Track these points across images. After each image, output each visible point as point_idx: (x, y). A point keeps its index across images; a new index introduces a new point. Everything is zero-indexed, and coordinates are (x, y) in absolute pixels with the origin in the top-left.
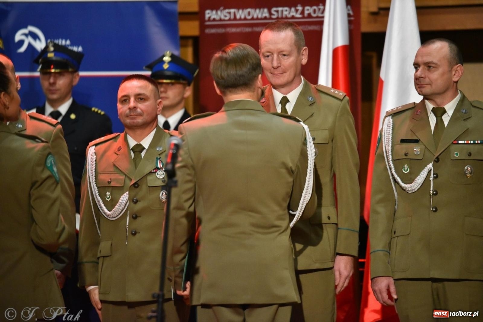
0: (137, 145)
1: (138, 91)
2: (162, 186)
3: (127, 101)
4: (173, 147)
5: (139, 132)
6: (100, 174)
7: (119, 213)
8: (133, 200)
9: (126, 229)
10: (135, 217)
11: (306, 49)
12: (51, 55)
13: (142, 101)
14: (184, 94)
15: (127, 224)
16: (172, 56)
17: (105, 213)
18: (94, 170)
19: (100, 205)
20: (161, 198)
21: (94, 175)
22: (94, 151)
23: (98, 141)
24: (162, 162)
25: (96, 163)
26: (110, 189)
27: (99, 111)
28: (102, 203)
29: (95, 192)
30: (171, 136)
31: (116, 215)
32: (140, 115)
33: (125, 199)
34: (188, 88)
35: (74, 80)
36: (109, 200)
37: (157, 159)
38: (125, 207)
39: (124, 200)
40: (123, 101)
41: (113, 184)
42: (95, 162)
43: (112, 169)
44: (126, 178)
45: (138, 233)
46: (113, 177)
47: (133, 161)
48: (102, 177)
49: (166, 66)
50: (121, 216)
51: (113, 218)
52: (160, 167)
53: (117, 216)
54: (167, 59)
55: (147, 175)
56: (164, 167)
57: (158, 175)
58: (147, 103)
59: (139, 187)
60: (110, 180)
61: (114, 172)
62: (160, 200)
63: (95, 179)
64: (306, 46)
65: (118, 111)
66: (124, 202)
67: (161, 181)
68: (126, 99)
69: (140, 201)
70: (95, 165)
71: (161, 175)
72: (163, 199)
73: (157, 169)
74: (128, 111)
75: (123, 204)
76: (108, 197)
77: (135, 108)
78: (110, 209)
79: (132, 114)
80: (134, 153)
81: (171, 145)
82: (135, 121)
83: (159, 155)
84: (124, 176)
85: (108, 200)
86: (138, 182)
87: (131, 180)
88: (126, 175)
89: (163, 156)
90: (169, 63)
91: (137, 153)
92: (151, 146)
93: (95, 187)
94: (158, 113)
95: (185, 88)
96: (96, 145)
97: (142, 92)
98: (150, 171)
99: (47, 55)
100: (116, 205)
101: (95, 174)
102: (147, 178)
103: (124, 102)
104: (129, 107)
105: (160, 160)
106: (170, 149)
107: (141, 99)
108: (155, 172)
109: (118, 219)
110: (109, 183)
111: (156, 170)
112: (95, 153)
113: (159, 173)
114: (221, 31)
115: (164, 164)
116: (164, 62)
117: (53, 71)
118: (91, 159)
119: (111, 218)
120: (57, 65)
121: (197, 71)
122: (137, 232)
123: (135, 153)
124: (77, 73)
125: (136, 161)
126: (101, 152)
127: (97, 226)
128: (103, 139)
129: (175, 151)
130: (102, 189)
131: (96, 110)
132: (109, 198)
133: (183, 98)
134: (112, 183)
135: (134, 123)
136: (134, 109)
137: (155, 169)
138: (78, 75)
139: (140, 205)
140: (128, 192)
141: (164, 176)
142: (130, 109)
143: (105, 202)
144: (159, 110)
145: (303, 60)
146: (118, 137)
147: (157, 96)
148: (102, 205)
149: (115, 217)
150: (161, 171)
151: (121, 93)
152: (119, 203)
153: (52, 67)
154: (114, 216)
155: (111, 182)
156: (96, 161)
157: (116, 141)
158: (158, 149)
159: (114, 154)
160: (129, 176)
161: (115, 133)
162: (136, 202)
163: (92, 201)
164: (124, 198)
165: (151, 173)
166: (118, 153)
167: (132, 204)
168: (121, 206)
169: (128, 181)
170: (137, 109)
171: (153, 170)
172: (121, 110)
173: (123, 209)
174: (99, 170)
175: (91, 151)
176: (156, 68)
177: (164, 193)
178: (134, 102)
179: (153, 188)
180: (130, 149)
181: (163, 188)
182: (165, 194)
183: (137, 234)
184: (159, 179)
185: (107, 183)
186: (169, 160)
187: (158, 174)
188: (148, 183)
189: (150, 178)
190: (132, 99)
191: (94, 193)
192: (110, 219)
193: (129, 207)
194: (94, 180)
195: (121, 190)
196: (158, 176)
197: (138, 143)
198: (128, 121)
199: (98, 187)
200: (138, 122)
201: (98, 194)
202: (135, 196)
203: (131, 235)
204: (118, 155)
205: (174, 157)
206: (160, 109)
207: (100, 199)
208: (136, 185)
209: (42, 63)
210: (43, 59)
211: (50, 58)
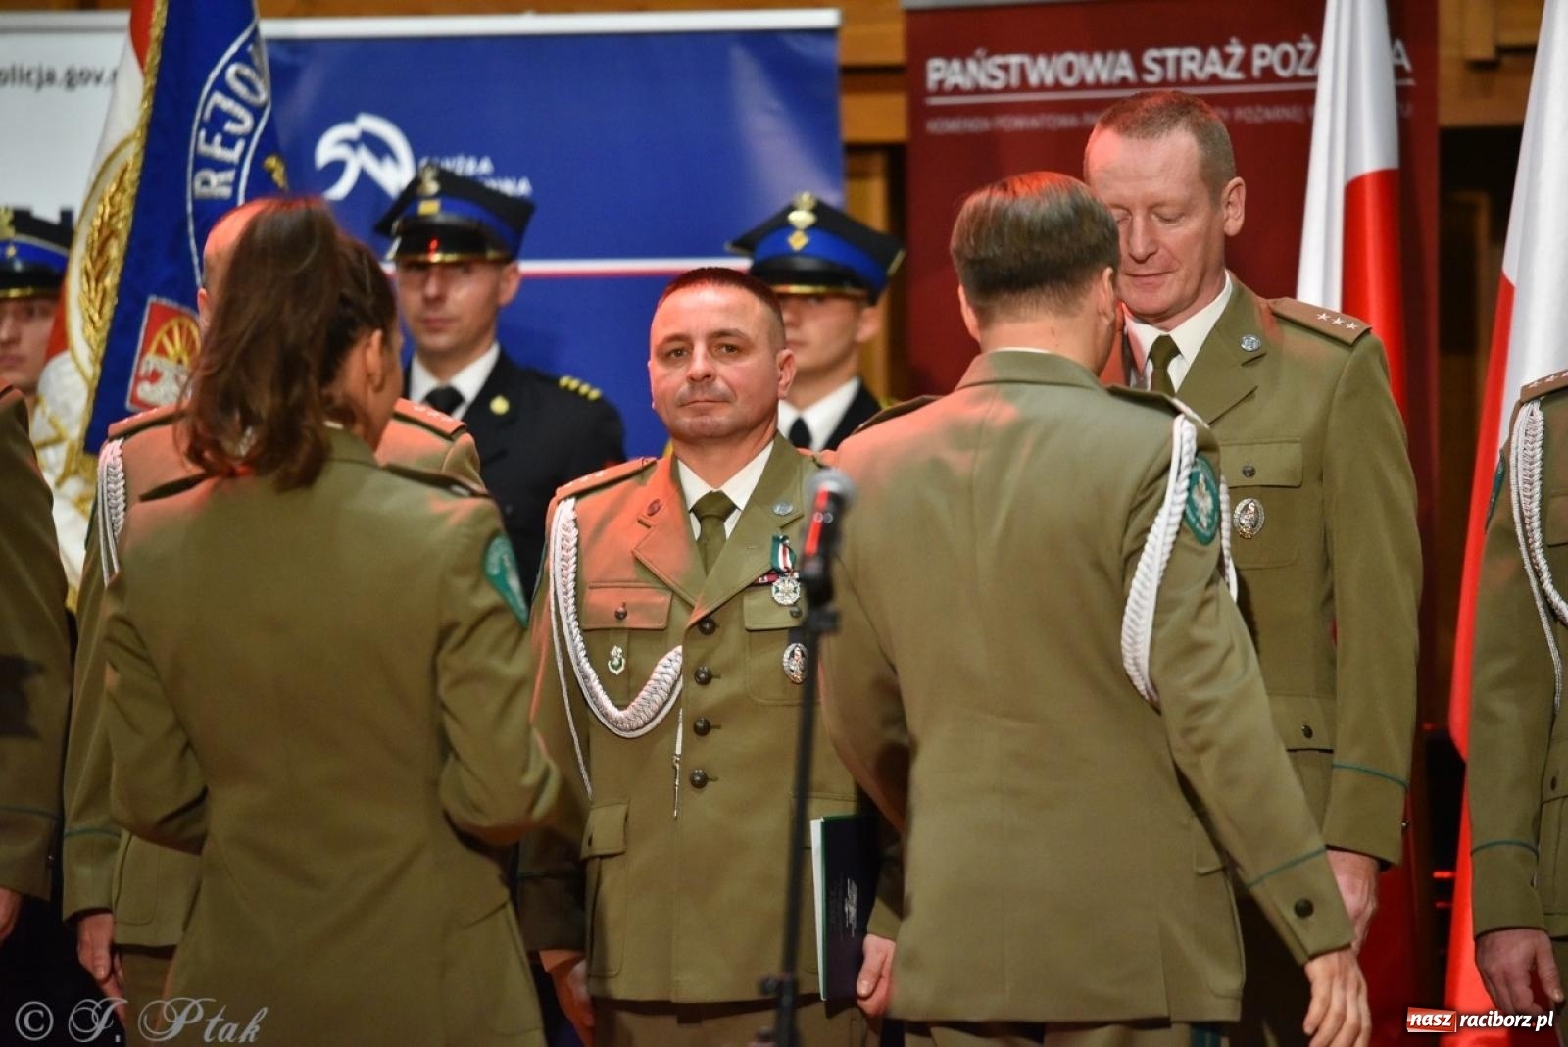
0: (710, 495)
1: (719, 322)
2: (791, 630)
3: (685, 353)
4: (823, 503)
5: (717, 454)
6: (591, 588)
7: (652, 714)
8: (696, 675)
9: (675, 767)
10: (702, 729)
11: (1238, 186)
12: (429, 208)
13: (731, 353)
14: (855, 330)
15: (678, 751)
16: (819, 209)
17: (605, 715)
18: (572, 577)
19: (590, 689)
20: (786, 669)
21: (572, 593)
22: (572, 515)
23: (585, 481)
24: (791, 551)
25: (577, 555)
26: (625, 638)
27: (584, 389)
28: (597, 681)
29: (575, 648)
30: (821, 466)
31: (641, 723)
32: (725, 400)
33: (671, 670)
34: (868, 311)
35: (503, 286)
36: (621, 674)
37: (776, 540)
38: (670, 694)
39: (668, 674)
40: (668, 355)
41: (631, 621)
42: (574, 551)
43: (630, 573)
44: (676, 601)
45: (712, 780)
46: (633, 597)
47: (696, 547)
48: (595, 598)
49: (798, 241)
50: (658, 726)
51: (632, 730)
52: (785, 567)
53: (646, 724)
54: (801, 217)
55: (743, 591)
56: (797, 568)
57: (779, 594)
58: (748, 362)
59: (717, 631)
60: (621, 609)
61: (636, 582)
62: (785, 675)
63: (575, 604)
64: (1238, 176)
65: (653, 385)
66: (669, 679)
67: (788, 614)
68: (679, 349)
69: (719, 677)
70: (574, 559)
71: (787, 592)
72: (792, 671)
73: (776, 572)
74: (685, 388)
75: (663, 684)
76: (616, 662)
77: (708, 377)
78: (619, 702)
79: (698, 396)
80: (700, 520)
81: (816, 496)
82: (707, 420)
83: (783, 528)
84: (669, 594)
85: (617, 672)
86: (712, 617)
87: (690, 607)
88: (674, 592)
89: (793, 532)
90: (810, 230)
91: (709, 523)
92: (754, 500)
93: (576, 631)
94: (782, 393)
95: (858, 312)
96: (579, 495)
97: (731, 324)
98: (754, 578)
99: (416, 207)
100: (641, 690)
101: (575, 588)
102: (742, 603)
103: (673, 355)
104: (689, 373)
105: (785, 546)
106: (815, 509)
107: (731, 348)
108: (770, 584)
109: (647, 734)
110: (620, 616)
111: (772, 578)
112: (575, 520)
113: (781, 587)
114: (976, 125)
115: (798, 558)
116: (790, 228)
117: (436, 257)
118: (563, 540)
119: (625, 730)
120: (450, 238)
121: (899, 257)
122: (709, 776)
123: (705, 521)
124: (512, 266)
125: (706, 549)
126: (595, 516)
127: (580, 757)
128: (600, 476)
129: (831, 518)
130: (597, 636)
131: (574, 384)
132: (621, 664)
133: (853, 346)
134: (628, 617)
135: (703, 425)
136: (706, 380)
137: (768, 574)
138: (516, 270)
139: (718, 691)
140: (679, 649)
141: (798, 596)
142: (692, 380)
143: (605, 678)
144: (782, 383)
145: (1230, 221)
146: (649, 470)
147: (778, 338)
148: (598, 688)
149: (638, 728)
150: (786, 582)
151: (660, 330)
152: (651, 682)
153: (434, 244)
154: (634, 725)
155: (625, 614)
156: (577, 545)
157: (642, 484)
158: (778, 509)
159: (637, 523)
160: (684, 595)
161: (641, 459)
162: (705, 682)
163: (566, 675)
164: (669, 665)
165: (755, 585)
166: (649, 521)
167: (693, 684)
168: (656, 693)
169: (679, 611)
170: (714, 380)
171: (763, 576)
172: (664, 385)
173: (665, 703)
174: (589, 576)
175: (562, 515)
176: (765, 249)
177: (797, 652)
178: (705, 357)
179: (762, 633)
180: (690, 508)
181: (793, 634)
182: (799, 653)
183: (710, 784)
184: (781, 605)
185: (615, 618)
186: (812, 546)
187: (777, 591)
188: (746, 619)
189: (751, 602)
190: (700, 349)
191: (570, 649)
192: (624, 734)
193: (683, 696)
194: (572, 608)
195: (656, 638)
196: (778, 597)
197: (715, 490)
198: (685, 420)
199: (584, 632)
200: (719, 426)
201: (582, 654)
202: (703, 661)
203: (689, 785)
204: (649, 527)
205: (829, 535)
206: (788, 379)
207: (590, 671)
208: (707, 626)
209: (399, 233)
210: (404, 221)
211: (426, 216)
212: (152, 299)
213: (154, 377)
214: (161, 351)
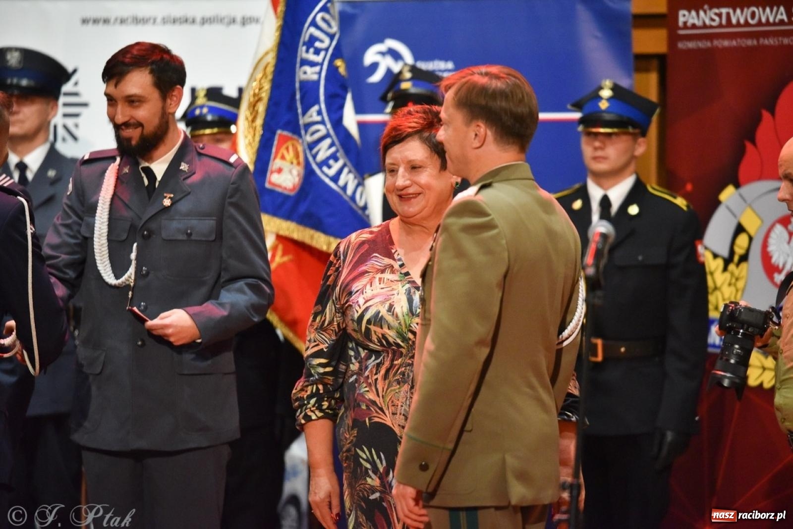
14: (634, 150)
34: (641, 140)
95: (635, 141)
99: (399, 85)
129: (600, 246)
133: (633, 158)
209: (393, 99)
210: (394, 93)
211: (405, 90)
212: (279, 132)
213: (280, 171)
214: (283, 158)
